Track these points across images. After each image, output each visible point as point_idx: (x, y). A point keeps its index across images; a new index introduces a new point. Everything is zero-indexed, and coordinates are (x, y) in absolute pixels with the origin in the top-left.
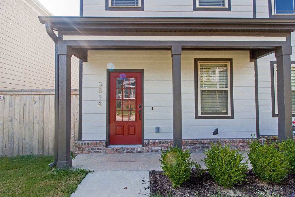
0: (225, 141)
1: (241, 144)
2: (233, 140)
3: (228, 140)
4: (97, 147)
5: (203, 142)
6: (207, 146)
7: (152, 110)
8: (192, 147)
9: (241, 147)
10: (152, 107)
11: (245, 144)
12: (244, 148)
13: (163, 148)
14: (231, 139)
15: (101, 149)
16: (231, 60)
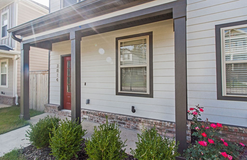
0: (140, 120)
1: (158, 127)
2: (148, 120)
3: (143, 119)
4: (54, 109)
5: (119, 117)
6: (123, 122)
7: (85, 85)
8: (110, 120)
9: (158, 130)
10: (85, 83)
11: (163, 127)
12: (162, 132)
13: (90, 117)
14: (146, 119)
15: (56, 111)
16: (150, 34)
